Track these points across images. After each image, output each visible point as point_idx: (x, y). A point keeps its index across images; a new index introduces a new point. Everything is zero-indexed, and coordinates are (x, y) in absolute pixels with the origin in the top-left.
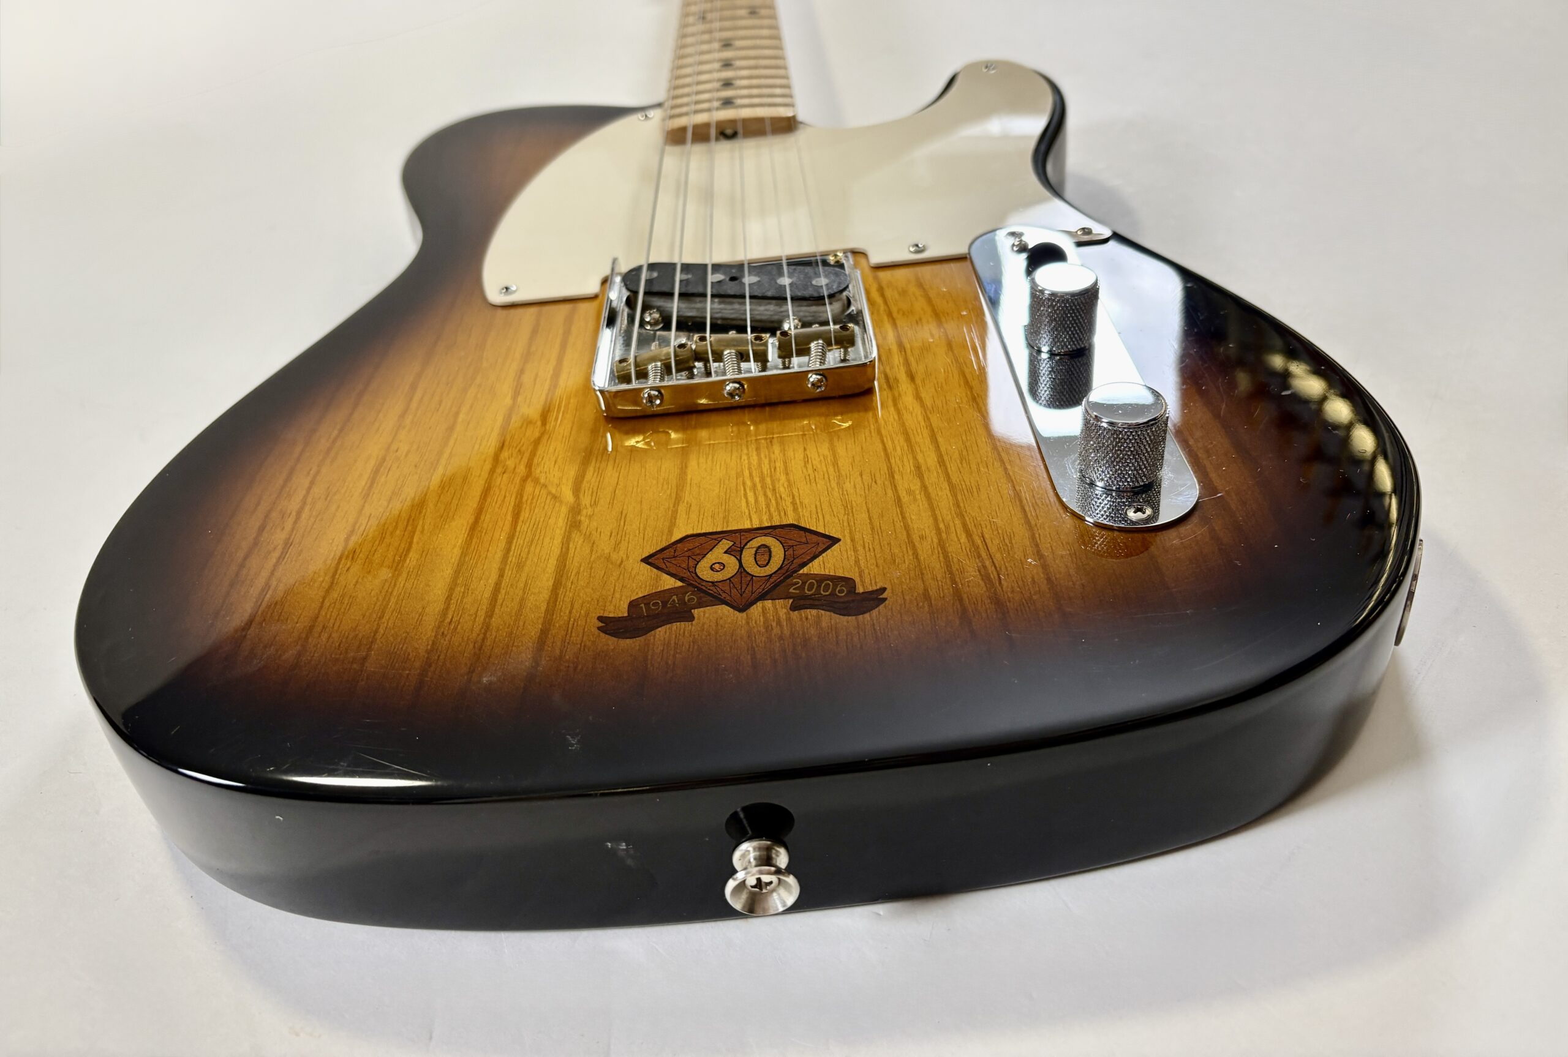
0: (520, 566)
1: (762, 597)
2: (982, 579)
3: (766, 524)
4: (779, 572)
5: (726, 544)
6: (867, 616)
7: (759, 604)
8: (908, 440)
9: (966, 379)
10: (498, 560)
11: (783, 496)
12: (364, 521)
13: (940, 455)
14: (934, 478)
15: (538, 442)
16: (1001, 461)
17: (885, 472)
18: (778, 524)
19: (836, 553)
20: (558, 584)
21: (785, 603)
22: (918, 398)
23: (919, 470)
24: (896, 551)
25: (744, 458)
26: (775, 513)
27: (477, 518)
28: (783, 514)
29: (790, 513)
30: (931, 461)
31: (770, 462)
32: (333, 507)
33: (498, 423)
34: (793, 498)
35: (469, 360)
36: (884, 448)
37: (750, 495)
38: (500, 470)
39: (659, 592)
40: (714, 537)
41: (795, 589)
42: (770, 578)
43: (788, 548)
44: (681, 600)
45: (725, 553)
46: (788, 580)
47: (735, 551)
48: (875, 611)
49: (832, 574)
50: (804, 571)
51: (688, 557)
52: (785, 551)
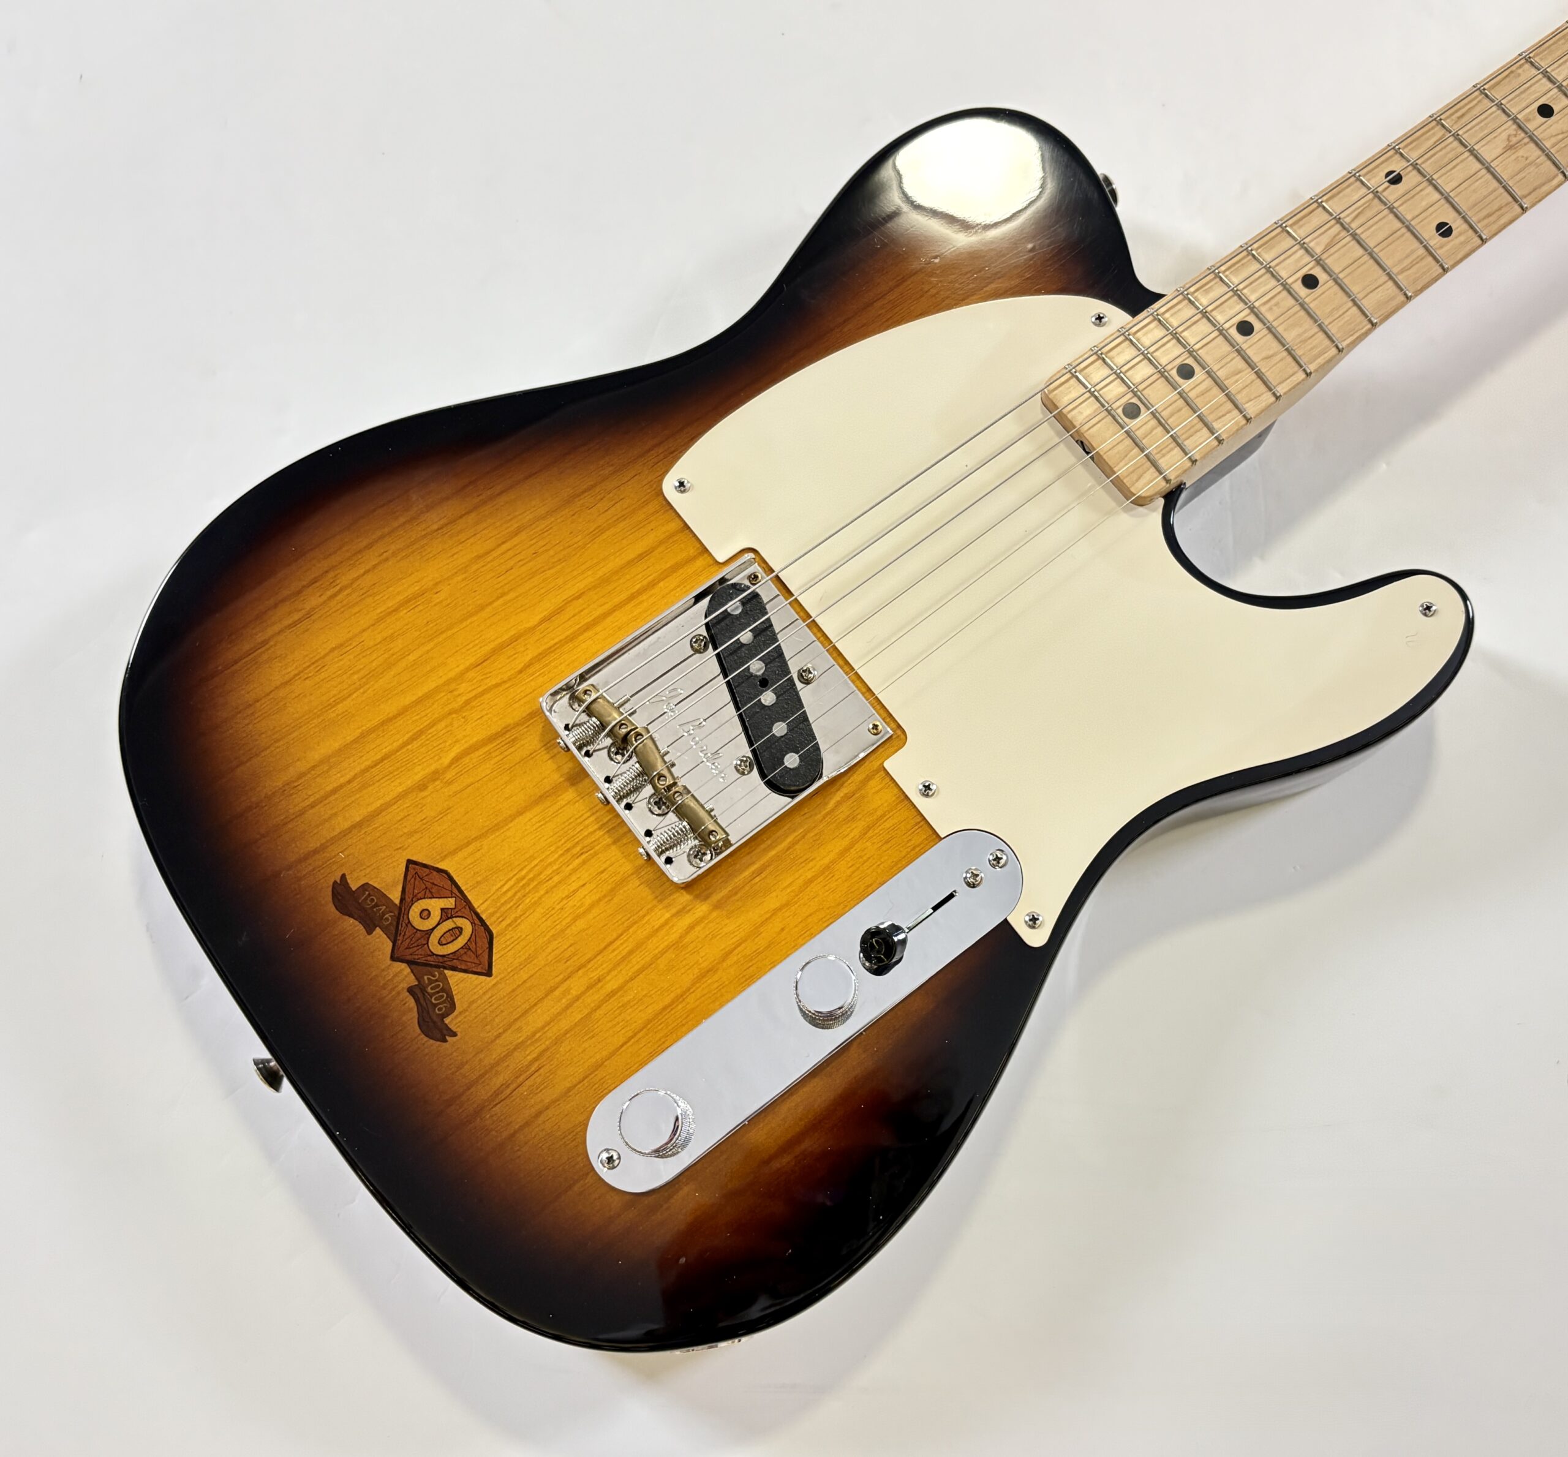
0: (364, 786)
1: (410, 963)
2: (495, 1092)
3: (484, 917)
4: (439, 958)
5: (450, 903)
6: (426, 1039)
7: (404, 966)
8: (631, 952)
9: (735, 948)
10: (363, 767)
11: (521, 906)
12: (354, 644)
13: (620, 988)
14: (593, 998)
15: (497, 685)
16: (635, 1035)
17: (583, 960)
18: (488, 924)
19: (476, 982)
20: (359, 825)
21: (412, 981)
22: (691, 927)
23: (596, 984)
24: (497, 1020)
25: (552, 848)
26: (498, 915)
27: (395, 717)
28: (500, 920)
29: (504, 924)
30: (611, 985)
31: (557, 869)
32: (356, 609)
33: (506, 637)
34: (521, 916)
35: (576, 540)
36: (611, 943)
37: (511, 883)
38: (453, 686)
39: (385, 895)
40: (455, 891)
41: (428, 978)
42: (430, 956)
43: (466, 947)
44: (384, 914)
45: (442, 909)
46: (434, 969)
47: (446, 914)
48: (432, 1041)
49: (454, 993)
50: (448, 973)
51: (426, 888)
52: (462, 948)
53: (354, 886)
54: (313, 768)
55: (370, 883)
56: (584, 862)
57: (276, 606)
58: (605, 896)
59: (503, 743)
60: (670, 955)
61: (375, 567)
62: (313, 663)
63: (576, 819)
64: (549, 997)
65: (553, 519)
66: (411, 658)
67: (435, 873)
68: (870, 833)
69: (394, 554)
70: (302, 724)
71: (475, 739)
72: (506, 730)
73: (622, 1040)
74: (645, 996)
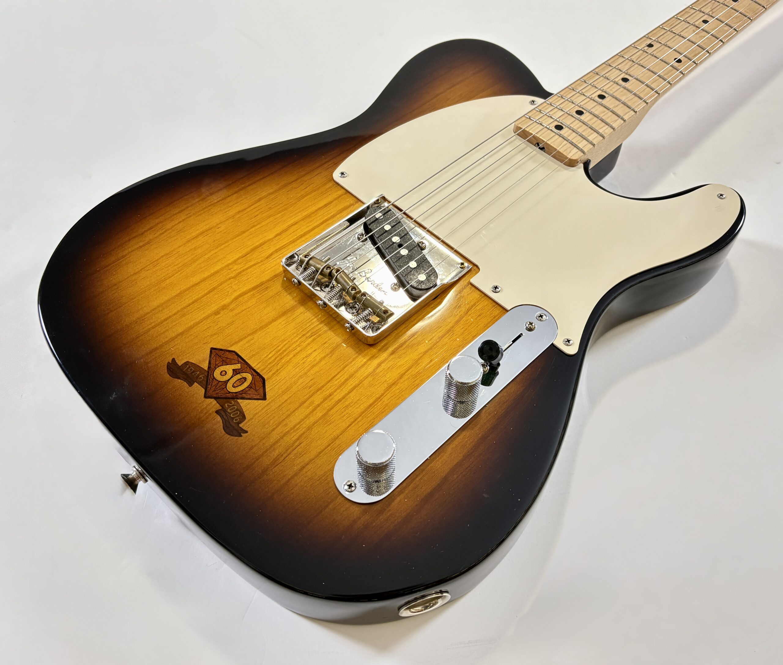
0: (183, 315)
1: (216, 398)
2: (274, 459)
3: (258, 371)
4: (234, 394)
5: (238, 366)
6: (229, 436)
7: (212, 400)
8: (346, 380)
9: (406, 372)
10: (182, 307)
11: (279, 364)
12: (174, 253)
13: (344, 397)
14: (327, 404)
15: (255, 265)
16: (355, 420)
17: (320, 386)
18: (261, 374)
19: (257, 404)
20: (182, 334)
21: (218, 407)
22: (379, 365)
23: (329, 397)
24: (271, 422)
25: (295, 335)
26: (267, 369)
27: (199, 283)
28: (268, 371)
29: (271, 373)
30: (338, 396)
31: (299, 344)
32: (175, 238)
33: (257, 244)
34: (280, 368)
35: (291, 201)
36: (334, 377)
37: (273, 353)
38: (231, 267)
39: (198, 366)
40: (240, 360)
41: (227, 405)
42: (228, 393)
43: (250, 387)
44: (198, 375)
45: (233, 370)
46: (231, 400)
47: (235, 372)
48: (233, 437)
49: (244, 411)
50: (240, 401)
51: (223, 360)
52: (247, 387)
53: (180, 363)
54: (154, 310)
55: (189, 361)
56: (314, 340)
57: (129, 240)
58: (327, 355)
59: (261, 290)
60: (370, 379)
61: (184, 220)
62: (152, 263)
63: (307, 321)
64: (302, 407)
65: (277, 194)
66: (206, 256)
67: (227, 353)
68: (470, 313)
69: (194, 214)
70: (146, 290)
71: (245, 289)
72: (262, 284)
73: (348, 424)
74: (358, 400)
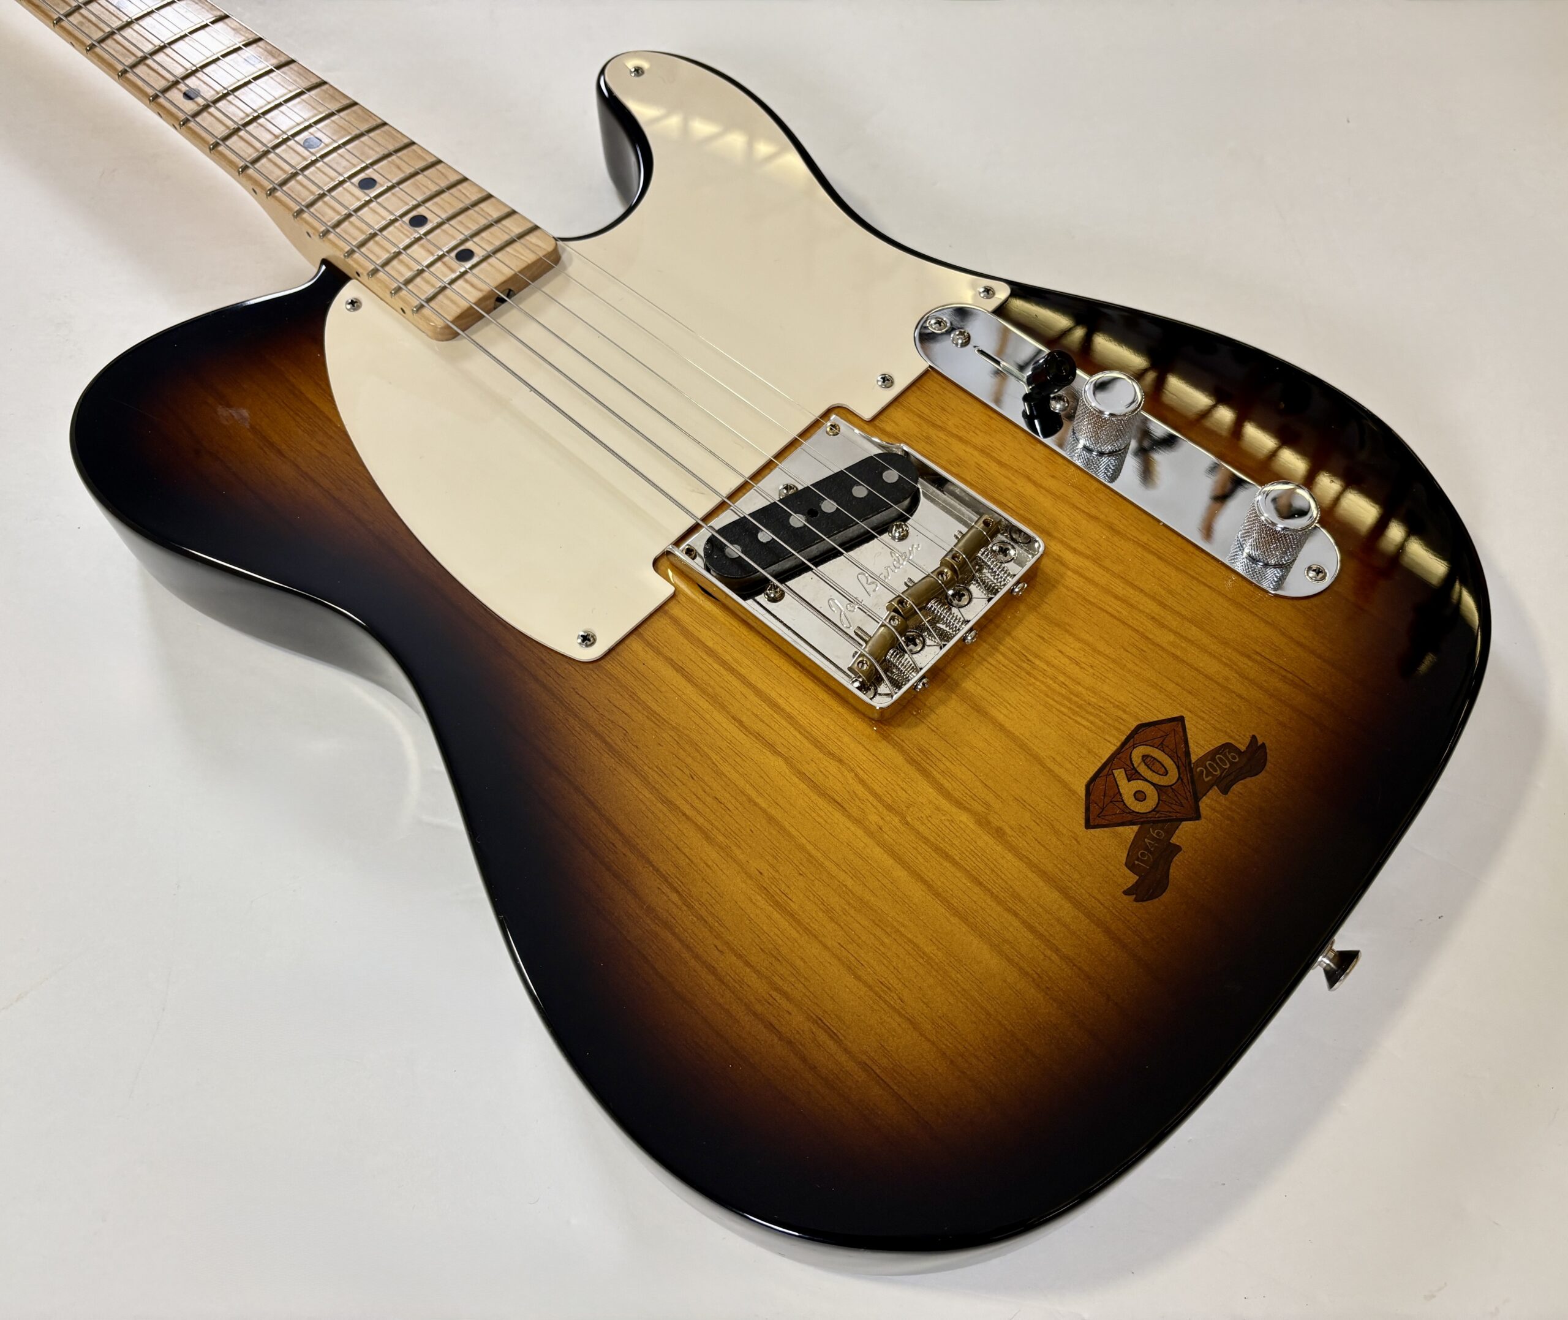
0: (1016, 897)
1: (1197, 799)
2: (1294, 687)
3: (1124, 738)
4: (1181, 771)
5: (1120, 775)
6: (1268, 764)
7: (1201, 804)
8: (1116, 597)
9: (1084, 512)
10: (994, 904)
11: (1102, 705)
12: (845, 953)
13: (1153, 598)
14: (1173, 622)
15: (862, 782)
16: (1193, 577)
17: (1137, 637)
18: (1129, 732)
19: (1194, 729)
20: (1064, 892)
21: (1214, 792)
22: (1075, 551)
23: (1157, 620)
24: (1224, 700)
25: (1031, 688)
26: (1117, 724)
27: (925, 882)
28: (1121, 721)
29: (1124, 716)
30: (1152, 607)
31: (1051, 679)
32: (799, 963)
33: (803, 786)
34: (1111, 702)
35: (669, 739)
36: (1112, 615)
37: (1079, 719)
38: (873, 828)
39: (1132, 843)
40: (1105, 771)
41: (1207, 777)
42: (1182, 780)
43: (1161, 747)
44: (1153, 839)
45: (1129, 781)
46: (1195, 773)
47: (1133, 775)
48: (1269, 757)
49: (1212, 748)
50: (1194, 758)
51: (1111, 802)
52: (1163, 751)
53: (1133, 878)
54: (1010, 960)
55: (1124, 862)
56: (1037, 656)
57: (813, 1068)
58: (1067, 631)
59: (928, 761)
60: (1107, 563)
61: (740, 956)
62: (880, 997)
63: (993, 673)
64: (1185, 659)
65: (646, 768)
66: (849, 883)
67: (1092, 797)
68: (939, 423)
69: (718, 936)
70: (959, 988)
71: (931, 790)
72: (912, 761)
73: (1202, 587)
74: (1154, 577)
